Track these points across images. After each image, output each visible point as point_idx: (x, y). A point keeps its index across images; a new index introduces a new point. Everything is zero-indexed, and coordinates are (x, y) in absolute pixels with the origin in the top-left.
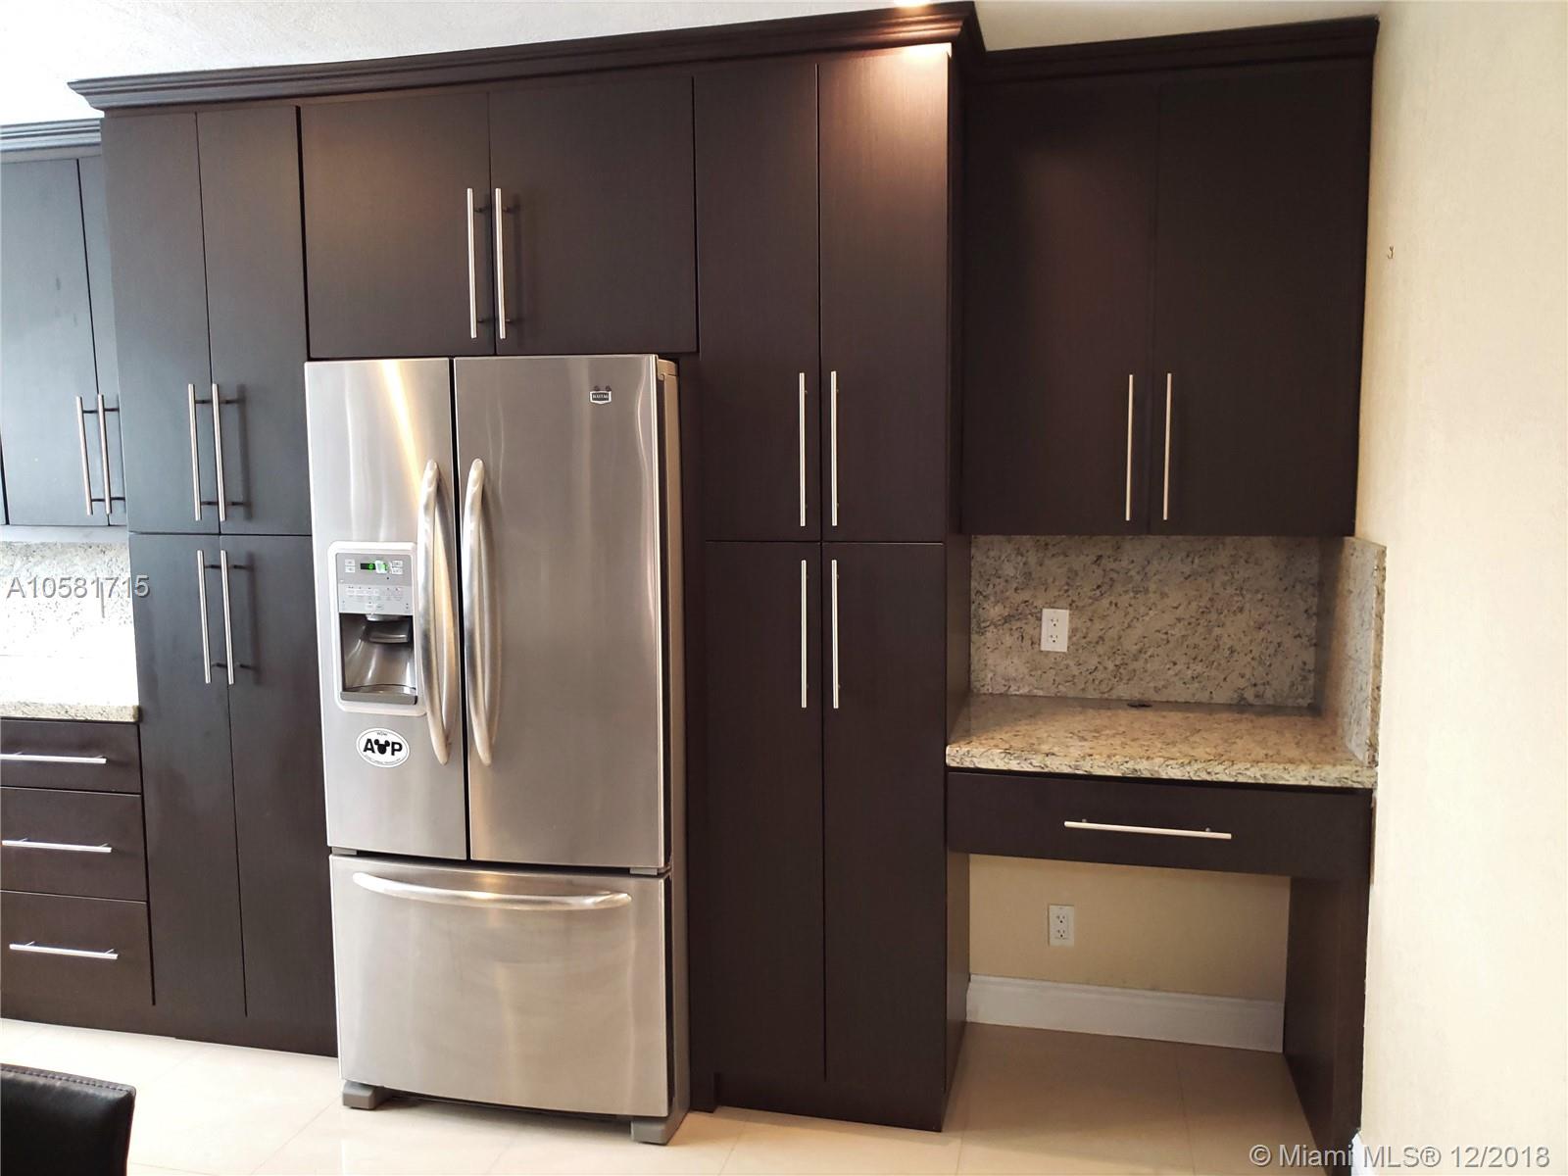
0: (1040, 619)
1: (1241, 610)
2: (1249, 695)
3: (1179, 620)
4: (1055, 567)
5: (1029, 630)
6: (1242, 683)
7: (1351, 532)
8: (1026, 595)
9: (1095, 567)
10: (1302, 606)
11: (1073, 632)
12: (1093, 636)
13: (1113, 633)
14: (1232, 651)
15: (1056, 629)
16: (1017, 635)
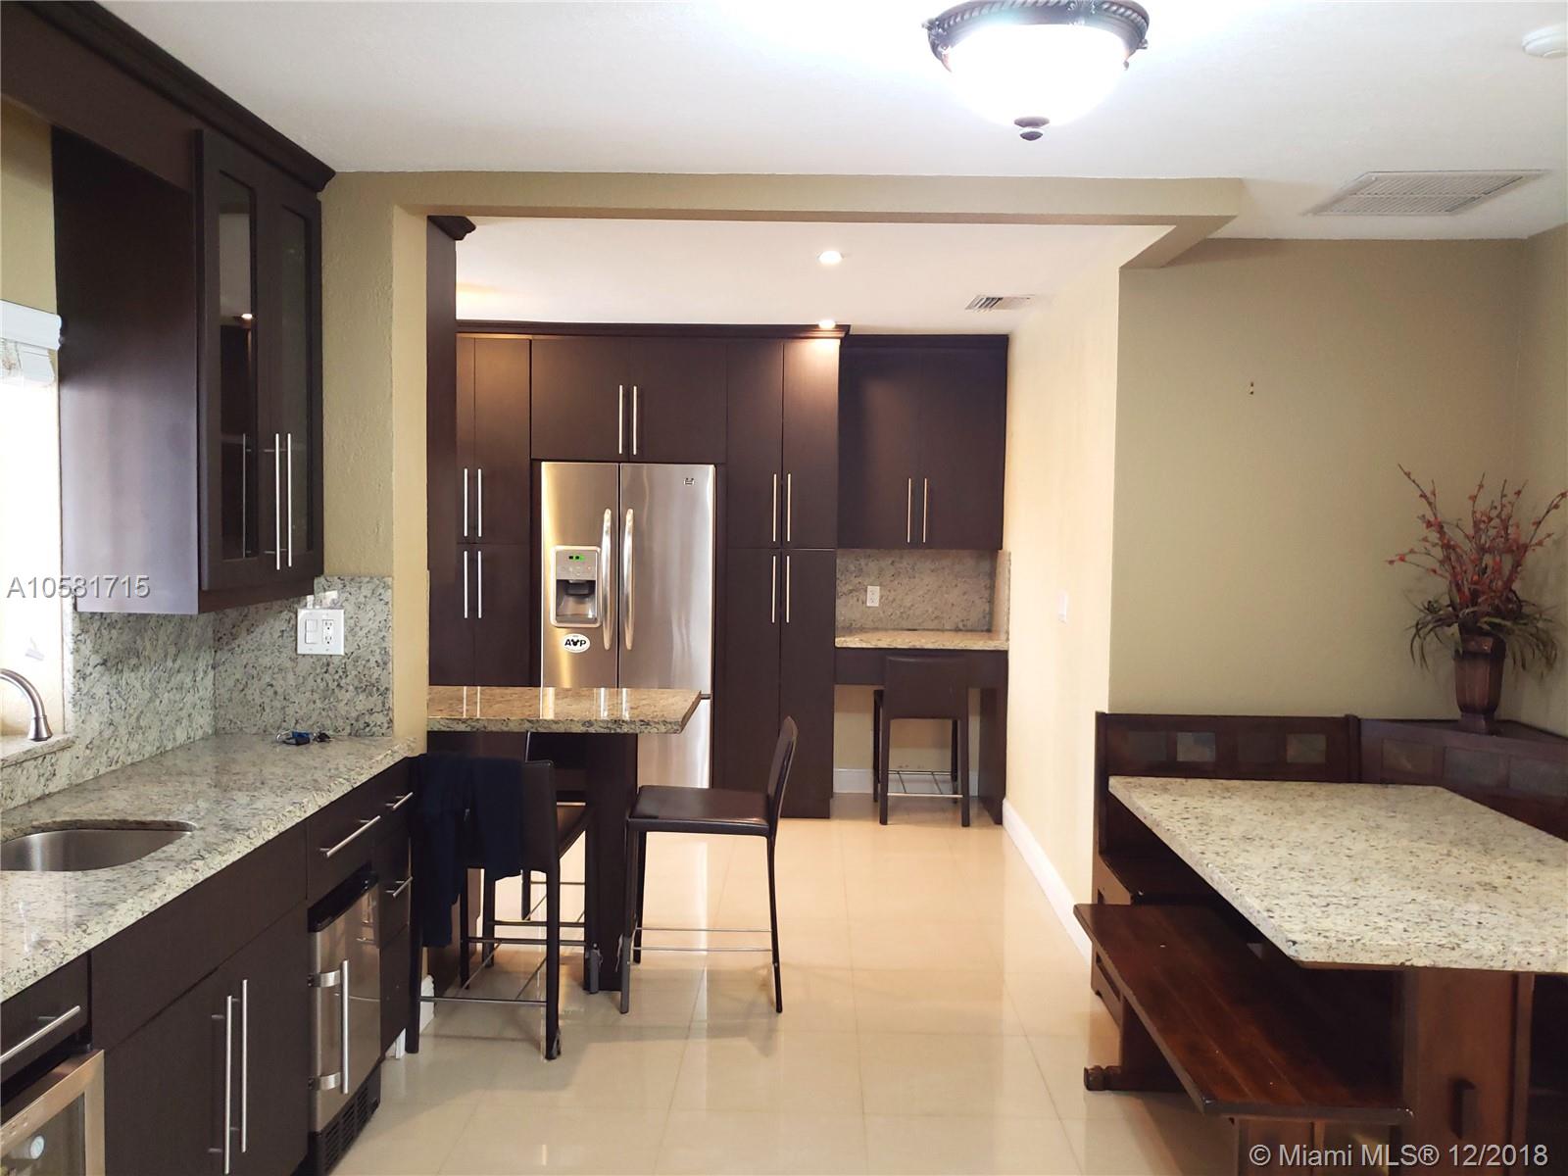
0: (866, 591)
1: (956, 586)
2: (961, 626)
3: (929, 591)
4: (873, 566)
5: (861, 597)
6: (957, 620)
7: (1001, 548)
8: (859, 580)
9: (891, 567)
10: (983, 584)
11: (881, 597)
12: (890, 598)
13: (900, 597)
14: (953, 605)
15: (874, 596)
16: (855, 599)
